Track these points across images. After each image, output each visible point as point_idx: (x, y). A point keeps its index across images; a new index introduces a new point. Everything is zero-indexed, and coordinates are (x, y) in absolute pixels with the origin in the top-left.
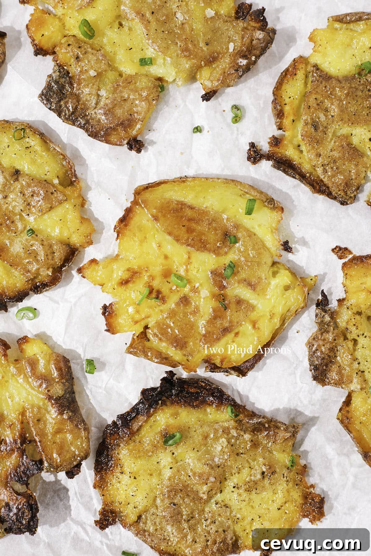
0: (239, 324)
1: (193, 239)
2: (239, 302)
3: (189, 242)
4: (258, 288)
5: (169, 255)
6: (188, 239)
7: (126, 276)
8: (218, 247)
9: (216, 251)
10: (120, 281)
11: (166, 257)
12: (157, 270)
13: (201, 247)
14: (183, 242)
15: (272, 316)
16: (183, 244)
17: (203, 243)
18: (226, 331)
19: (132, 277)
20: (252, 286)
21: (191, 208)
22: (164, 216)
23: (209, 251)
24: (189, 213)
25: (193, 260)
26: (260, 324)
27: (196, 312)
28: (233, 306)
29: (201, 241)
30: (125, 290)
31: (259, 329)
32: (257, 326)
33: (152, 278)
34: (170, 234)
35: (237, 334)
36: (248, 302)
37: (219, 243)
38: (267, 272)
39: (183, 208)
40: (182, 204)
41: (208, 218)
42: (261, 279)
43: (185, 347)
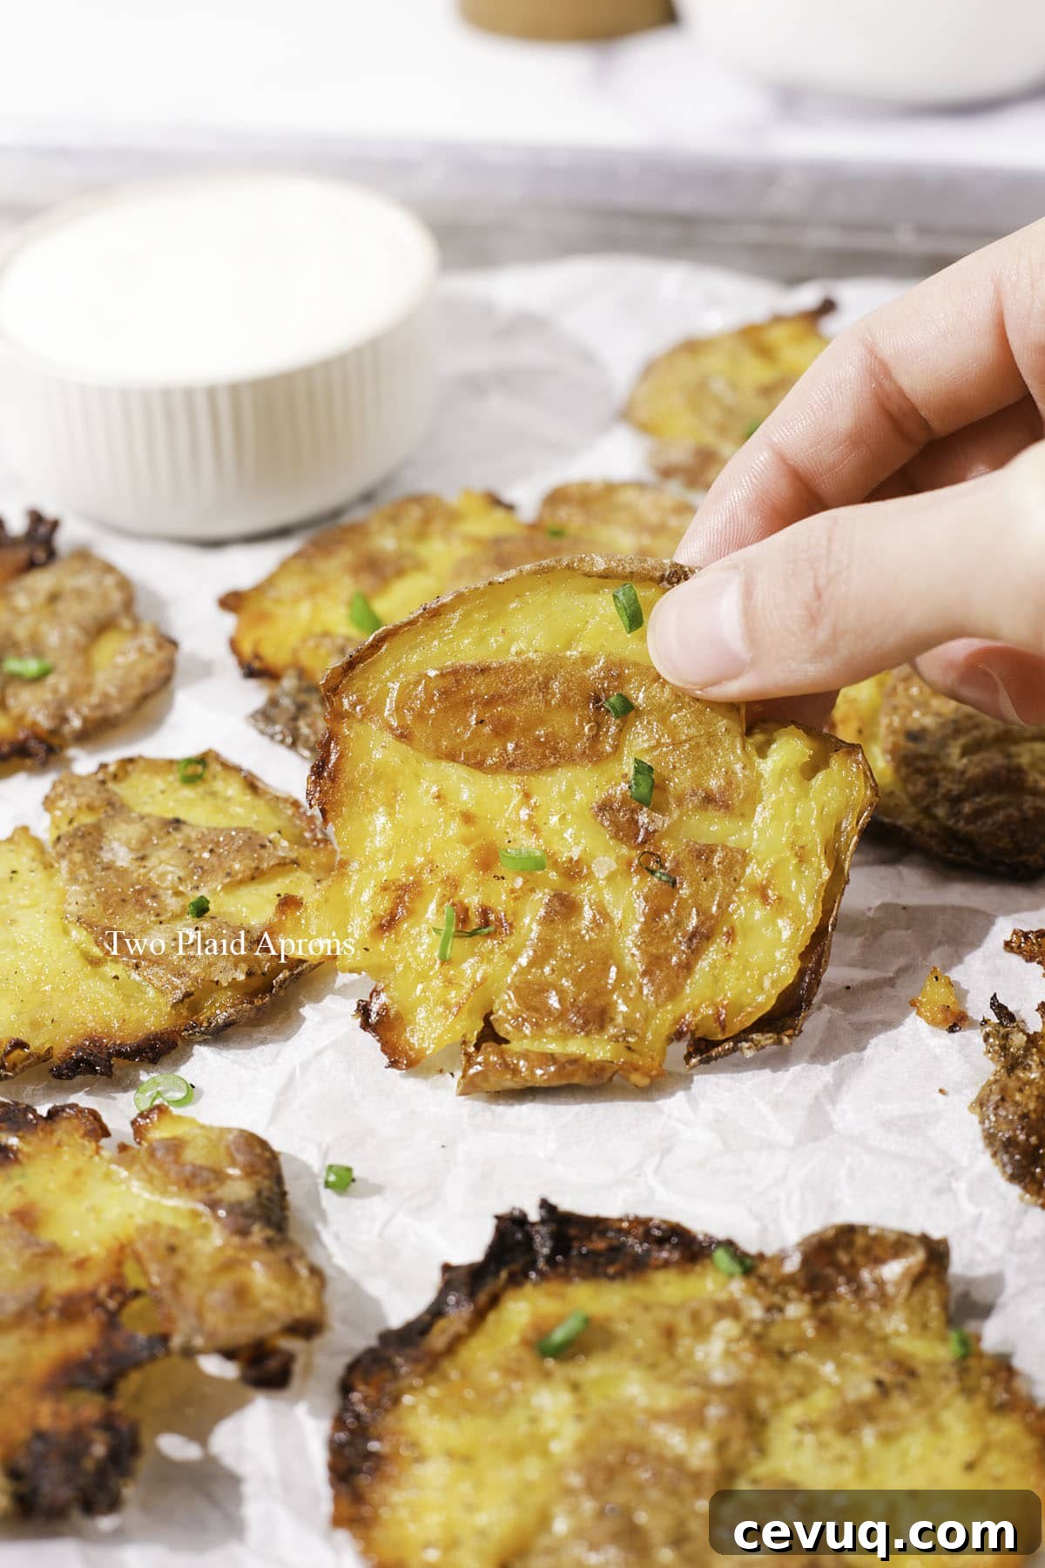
0: (724, 906)
2: (703, 854)
3: (511, 758)
4: (737, 799)
5: (474, 810)
6: (505, 750)
7: (384, 904)
8: (589, 738)
9: (594, 755)
10: (375, 924)
11: (468, 818)
12: (457, 858)
13: (546, 758)
14: (496, 765)
15: (802, 857)
17: (546, 744)
18: (700, 939)
19: (399, 900)
20: (720, 805)
21: (484, 670)
22: (421, 717)
24: (481, 686)
25: (540, 797)
26: (778, 888)
27: (601, 921)
28: (689, 869)
29: (540, 743)
30: (397, 942)
31: (780, 901)
32: (772, 895)
33: (453, 884)
34: (452, 757)
35: (731, 935)
36: (724, 846)
37: (586, 729)
38: (739, 752)
39: (461, 680)
40: (455, 672)
41: (534, 676)
42: (732, 773)
43: (608, 1020)
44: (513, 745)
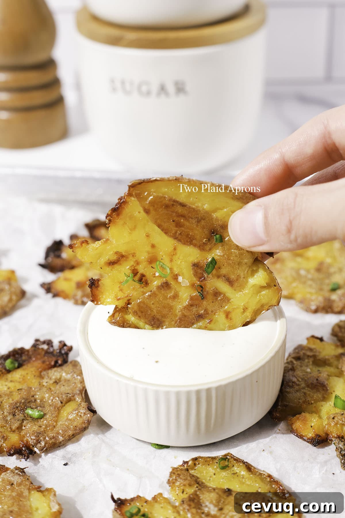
0: (214, 312)
1: (180, 234)
2: (217, 294)
3: (177, 236)
4: (236, 284)
5: (156, 245)
6: (176, 233)
7: (114, 258)
8: (204, 243)
9: (202, 247)
10: (108, 262)
11: (153, 246)
12: (143, 256)
13: (187, 241)
14: (171, 235)
15: (245, 309)
16: (171, 236)
17: (190, 238)
18: (201, 317)
19: (119, 259)
20: (230, 282)
21: (183, 205)
22: (156, 210)
23: (195, 245)
24: (180, 209)
25: (178, 252)
26: (233, 315)
27: (175, 297)
28: (210, 297)
29: (188, 236)
30: (112, 270)
31: (231, 319)
32: (230, 316)
33: (138, 263)
34: (159, 226)
35: (211, 321)
36: (224, 295)
37: (205, 240)
38: (246, 272)
39: (174, 205)
40: (175, 201)
41: (198, 216)
42: (240, 277)
43: (161, 326)
44: (179, 233)
